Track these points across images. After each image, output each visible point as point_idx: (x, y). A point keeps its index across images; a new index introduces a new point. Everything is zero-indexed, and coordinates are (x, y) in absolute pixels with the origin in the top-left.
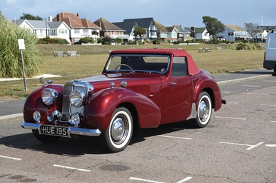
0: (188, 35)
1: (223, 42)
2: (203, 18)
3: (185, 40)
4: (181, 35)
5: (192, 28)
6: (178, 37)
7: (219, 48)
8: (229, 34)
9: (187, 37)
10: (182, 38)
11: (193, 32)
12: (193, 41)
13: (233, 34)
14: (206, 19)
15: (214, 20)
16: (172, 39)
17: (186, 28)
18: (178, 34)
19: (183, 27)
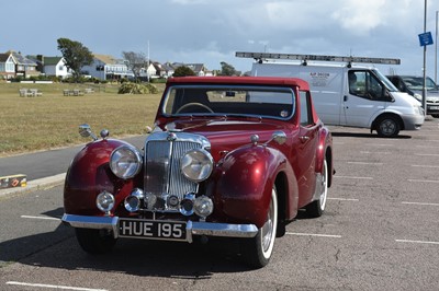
0: (32, 69)
1: (90, 80)
2: (59, 41)
3: (28, 76)
4: (20, 68)
5: (39, 57)
6: (17, 71)
7: (89, 90)
8: (98, 69)
9: (31, 71)
10: (24, 72)
11: (42, 63)
12: (41, 78)
13: (103, 69)
14: (64, 44)
15: (75, 44)
16: (7, 74)
17: (28, 57)
18: (16, 66)
19: (23, 55)
